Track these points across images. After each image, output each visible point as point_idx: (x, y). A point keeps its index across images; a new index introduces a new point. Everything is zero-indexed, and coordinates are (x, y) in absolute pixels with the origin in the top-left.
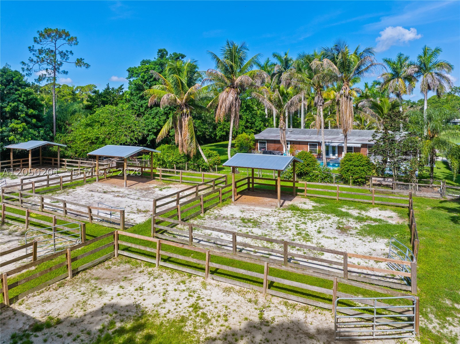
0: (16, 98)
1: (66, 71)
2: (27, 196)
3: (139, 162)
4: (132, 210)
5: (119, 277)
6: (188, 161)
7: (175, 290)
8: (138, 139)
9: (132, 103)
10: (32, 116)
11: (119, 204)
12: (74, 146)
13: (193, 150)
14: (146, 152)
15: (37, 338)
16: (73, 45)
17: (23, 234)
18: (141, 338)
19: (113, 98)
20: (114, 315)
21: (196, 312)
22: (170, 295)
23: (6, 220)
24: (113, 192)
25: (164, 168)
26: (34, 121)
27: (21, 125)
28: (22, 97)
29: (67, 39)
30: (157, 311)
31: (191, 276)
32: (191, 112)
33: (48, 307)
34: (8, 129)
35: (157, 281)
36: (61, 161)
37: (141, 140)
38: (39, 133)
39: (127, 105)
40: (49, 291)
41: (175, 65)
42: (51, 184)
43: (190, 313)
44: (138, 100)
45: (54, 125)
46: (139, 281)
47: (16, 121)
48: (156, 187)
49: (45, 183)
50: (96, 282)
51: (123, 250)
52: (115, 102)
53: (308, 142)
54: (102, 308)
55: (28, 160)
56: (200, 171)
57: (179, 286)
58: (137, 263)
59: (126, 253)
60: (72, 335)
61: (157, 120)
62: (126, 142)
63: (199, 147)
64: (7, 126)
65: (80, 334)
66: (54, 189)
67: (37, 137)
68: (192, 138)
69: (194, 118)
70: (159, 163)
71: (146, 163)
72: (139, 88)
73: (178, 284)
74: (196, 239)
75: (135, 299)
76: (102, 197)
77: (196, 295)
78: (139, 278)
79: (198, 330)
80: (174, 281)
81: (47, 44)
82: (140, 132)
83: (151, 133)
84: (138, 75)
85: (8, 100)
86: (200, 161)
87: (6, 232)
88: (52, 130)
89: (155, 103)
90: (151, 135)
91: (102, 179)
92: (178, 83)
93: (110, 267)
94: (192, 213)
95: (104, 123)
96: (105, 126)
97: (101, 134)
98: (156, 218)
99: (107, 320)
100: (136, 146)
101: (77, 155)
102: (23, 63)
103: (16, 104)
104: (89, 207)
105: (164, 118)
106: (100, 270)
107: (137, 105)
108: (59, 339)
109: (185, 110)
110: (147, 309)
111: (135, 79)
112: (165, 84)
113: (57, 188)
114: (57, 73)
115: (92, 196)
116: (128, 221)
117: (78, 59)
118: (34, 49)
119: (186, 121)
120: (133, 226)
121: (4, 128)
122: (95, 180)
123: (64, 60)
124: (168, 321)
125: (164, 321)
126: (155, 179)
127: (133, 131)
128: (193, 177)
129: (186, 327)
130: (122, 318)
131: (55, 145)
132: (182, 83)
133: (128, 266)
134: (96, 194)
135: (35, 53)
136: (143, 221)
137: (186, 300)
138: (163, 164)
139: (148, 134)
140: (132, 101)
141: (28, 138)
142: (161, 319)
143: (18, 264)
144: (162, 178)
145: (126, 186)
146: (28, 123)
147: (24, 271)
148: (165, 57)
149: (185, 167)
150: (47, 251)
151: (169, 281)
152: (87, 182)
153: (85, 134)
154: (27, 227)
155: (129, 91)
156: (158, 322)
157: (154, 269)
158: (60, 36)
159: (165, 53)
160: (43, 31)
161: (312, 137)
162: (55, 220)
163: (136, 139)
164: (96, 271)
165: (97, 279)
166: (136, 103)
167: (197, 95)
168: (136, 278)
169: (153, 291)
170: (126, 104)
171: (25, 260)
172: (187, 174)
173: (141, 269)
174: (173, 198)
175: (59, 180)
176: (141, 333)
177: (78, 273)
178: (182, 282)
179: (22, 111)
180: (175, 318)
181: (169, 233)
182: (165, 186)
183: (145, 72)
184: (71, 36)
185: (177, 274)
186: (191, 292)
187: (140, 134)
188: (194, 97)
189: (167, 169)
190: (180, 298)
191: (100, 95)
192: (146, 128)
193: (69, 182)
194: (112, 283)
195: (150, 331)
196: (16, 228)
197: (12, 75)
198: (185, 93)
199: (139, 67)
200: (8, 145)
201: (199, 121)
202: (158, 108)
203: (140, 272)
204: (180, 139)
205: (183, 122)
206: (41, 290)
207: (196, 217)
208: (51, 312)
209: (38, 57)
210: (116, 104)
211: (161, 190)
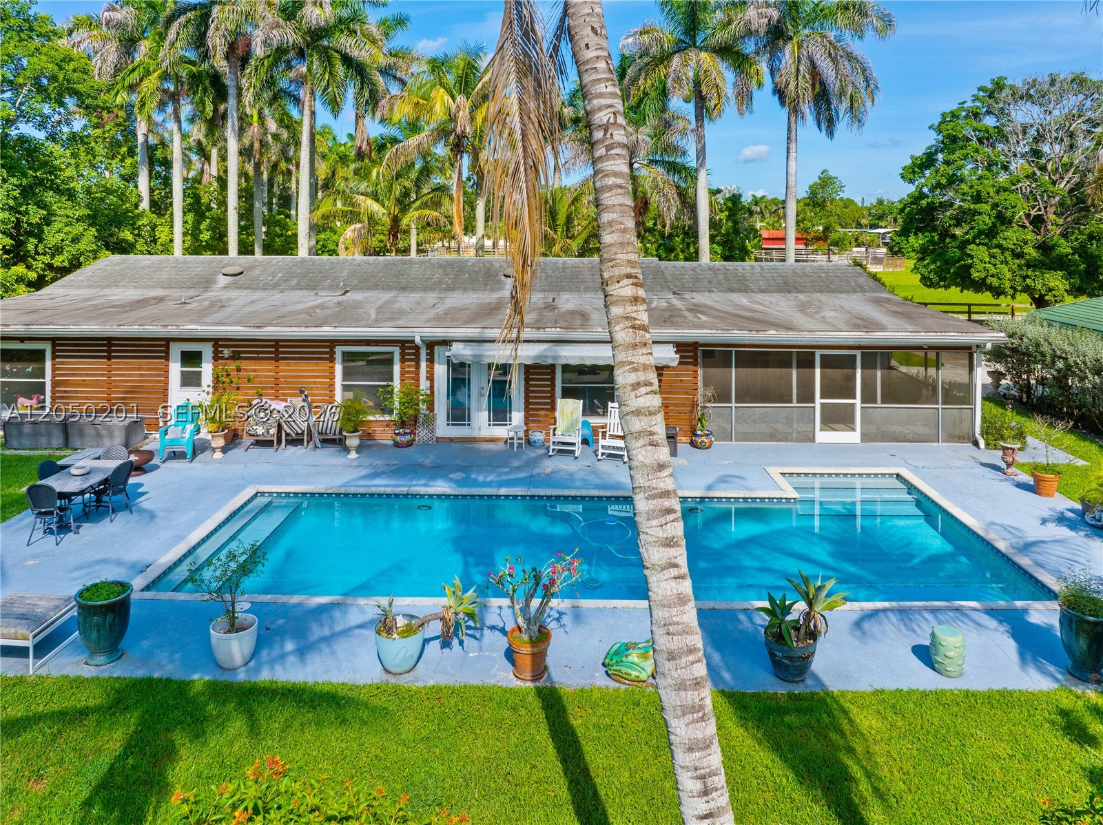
53: (332, 343)
161: (357, 305)
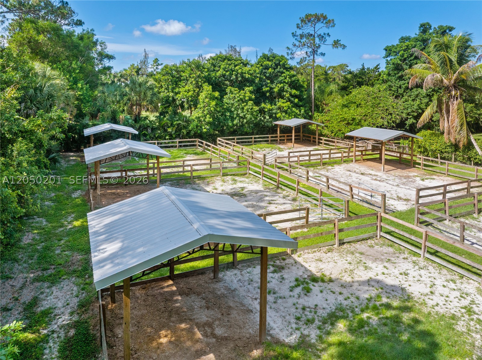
0: (282, 80)
1: (323, 53)
2: (295, 168)
3: (396, 147)
4: (392, 196)
5: (383, 257)
6: (456, 151)
7: (444, 286)
8: (396, 122)
9: (389, 83)
10: (295, 96)
11: (378, 188)
12: (331, 125)
13: (462, 139)
14: (406, 138)
15: (314, 287)
16: (330, 28)
17: (294, 200)
18: (409, 320)
19: (369, 78)
20: (380, 290)
21: (470, 315)
22: (438, 289)
23: (280, 186)
24: (371, 174)
25: (425, 156)
26: (296, 100)
27: (286, 104)
28: (287, 79)
29: (325, 22)
30: (424, 300)
31: (463, 277)
32: (461, 95)
33: (321, 265)
34: (276, 107)
35: (422, 272)
36: (319, 139)
37: (398, 124)
38: (300, 111)
39: (385, 86)
40: (320, 252)
41: (441, 41)
42: (312, 160)
43: (462, 313)
44: (396, 80)
45: (313, 104)
46: (402, 266)
47: (283, 101)
48: (417, 176)
49: (307, 158)
50: (361, 256)
51: (386, 233)
52: (371, 82)
54: (368, 281)
55: (292, 136)
56: (471, 165)
57: (448, 284)
58: (401, 250)
59: (388, 237)
60: (343, 295)
61: (418, 102)
62: (383, 125)
63: (471, 136)
64: (275, 105)
65: (350, 296)
66: (315, 165)
67: (299, 115)
68: (462, 125)
69: (464, 101)
70: (419, 150)
71: (404, 148)
72: (398, 68)
73: (447, 281)
74: (468, 240)
75: (400, 281)
76: (359, 178)
77: (469, 298)
78: (404, 264)
79: (472, 334)
80: (442, 277)
81: (308, 29)
82: (398, 114)
83: (411, 116)
84: (397, 53)
85: (276, 82)
86: (472, 154)
87: (281, 195)
88: (310, 109)
89: (417, 84)
90: (410, 118)
91: (359, 160)
92: (446, 61)
93: (373, 246)
94: (463, 210)
95: (360, 104)
96: (361, 107)
97: (357, 115)
98: (420, 208)
99: (373, 292)
100: (393, 129)
101: (333, 134)
102: (288, 48)
103: (282, 85)
104: (350, 186)
105: (426, 100)
106: (363, 246)
107: (395, 86)
108: (332, 294)
109: (453, 93)
110: (412, 295)
111: (393, 57)
112: (429, 63)
113: (318, 164)
114: (315, 55)
115: (350, 175)
116: (388, 206)
117: (334, 41)
118: (297, 34)
119: (454, 105)
120: (394, 212)
121: (273, 106)
122: (352, 161)
123: (322, 43)
124: (437, 313)
125: (432, 312)
126: (415, 167)
127: (391, 114)
128: (463, 171)
129: (458, 326)
130: (388, 295)
131: (313, 124)
132: (451, 61)
133: (391, 250)
134: (353, 174)
135: (297, 38)
136: (404, 209)
137: (457, 300)
138: (424, 152)
139: (407, 118)
140: (390, 82)
141: (291, 116)
142: (429, 309)
143: (293, 224)
144: (424, 168)
145: (384, 171)
146: (292, 102)
147: (299, 231)
148: (429, 32)
149: (451, 158)
150: (315, 218)
151: (436, 275)
152: (345, 161)
153: (341, 115)
154: (297, 195)
155: (386, 71)
156: (425, 310)
157: (419, 259)
158: (319, 20)
159: (428, 26)
160: (304, 17)
162: (321, 192)
163: (393, 122)
164: (361, 247)
165: (362, 254)
166: (394, 84)
167: (470, 74)
168: (400, 263)
169: (419, 281)
170: (383, 85)
171: (298, 221)
172: (454, 166)
173: (406, 256)
174: (437, 190)
175: (319, 157)
176: (407, 314)
177: (344, 243)
178: (452, 280)
179: (287, 92)
180: (445, 314)
181: (434, 227)
182: (428, 177)
183: (405, 50)
184: (328, 19)
185: (446, 271)
186: (463, 294)
187: (398, 117)
188: (466, 77)
189: (429, 158)
190: (449, 295)
191: (355, 76)
192: (405, 111)
193: (328, 160)
194: (376, 261)
195: (417, 316)
196: (288, 194)
197: (279, 60)
198: (455, 73)
199: (397, 45)
200: (276, 121)
201: (472, 105)
202: (419, 90)
203: (404, 258)
204: (446, 125)
205: (451, 106)
206: (314, 250)
207: (467, 217)
208: (323, 270)
209: (300, 42)
210: (373, 85)
211: (423, 180)
